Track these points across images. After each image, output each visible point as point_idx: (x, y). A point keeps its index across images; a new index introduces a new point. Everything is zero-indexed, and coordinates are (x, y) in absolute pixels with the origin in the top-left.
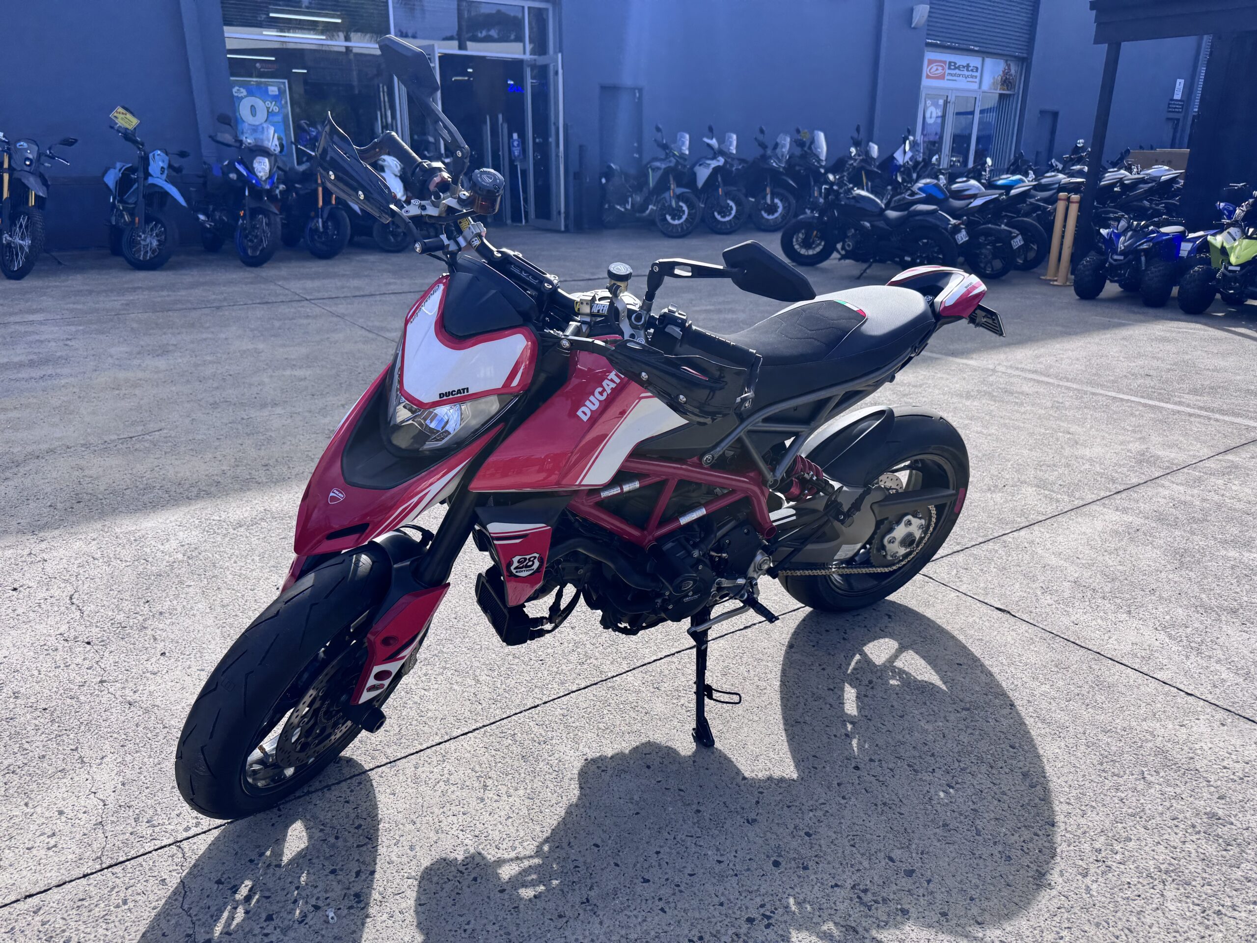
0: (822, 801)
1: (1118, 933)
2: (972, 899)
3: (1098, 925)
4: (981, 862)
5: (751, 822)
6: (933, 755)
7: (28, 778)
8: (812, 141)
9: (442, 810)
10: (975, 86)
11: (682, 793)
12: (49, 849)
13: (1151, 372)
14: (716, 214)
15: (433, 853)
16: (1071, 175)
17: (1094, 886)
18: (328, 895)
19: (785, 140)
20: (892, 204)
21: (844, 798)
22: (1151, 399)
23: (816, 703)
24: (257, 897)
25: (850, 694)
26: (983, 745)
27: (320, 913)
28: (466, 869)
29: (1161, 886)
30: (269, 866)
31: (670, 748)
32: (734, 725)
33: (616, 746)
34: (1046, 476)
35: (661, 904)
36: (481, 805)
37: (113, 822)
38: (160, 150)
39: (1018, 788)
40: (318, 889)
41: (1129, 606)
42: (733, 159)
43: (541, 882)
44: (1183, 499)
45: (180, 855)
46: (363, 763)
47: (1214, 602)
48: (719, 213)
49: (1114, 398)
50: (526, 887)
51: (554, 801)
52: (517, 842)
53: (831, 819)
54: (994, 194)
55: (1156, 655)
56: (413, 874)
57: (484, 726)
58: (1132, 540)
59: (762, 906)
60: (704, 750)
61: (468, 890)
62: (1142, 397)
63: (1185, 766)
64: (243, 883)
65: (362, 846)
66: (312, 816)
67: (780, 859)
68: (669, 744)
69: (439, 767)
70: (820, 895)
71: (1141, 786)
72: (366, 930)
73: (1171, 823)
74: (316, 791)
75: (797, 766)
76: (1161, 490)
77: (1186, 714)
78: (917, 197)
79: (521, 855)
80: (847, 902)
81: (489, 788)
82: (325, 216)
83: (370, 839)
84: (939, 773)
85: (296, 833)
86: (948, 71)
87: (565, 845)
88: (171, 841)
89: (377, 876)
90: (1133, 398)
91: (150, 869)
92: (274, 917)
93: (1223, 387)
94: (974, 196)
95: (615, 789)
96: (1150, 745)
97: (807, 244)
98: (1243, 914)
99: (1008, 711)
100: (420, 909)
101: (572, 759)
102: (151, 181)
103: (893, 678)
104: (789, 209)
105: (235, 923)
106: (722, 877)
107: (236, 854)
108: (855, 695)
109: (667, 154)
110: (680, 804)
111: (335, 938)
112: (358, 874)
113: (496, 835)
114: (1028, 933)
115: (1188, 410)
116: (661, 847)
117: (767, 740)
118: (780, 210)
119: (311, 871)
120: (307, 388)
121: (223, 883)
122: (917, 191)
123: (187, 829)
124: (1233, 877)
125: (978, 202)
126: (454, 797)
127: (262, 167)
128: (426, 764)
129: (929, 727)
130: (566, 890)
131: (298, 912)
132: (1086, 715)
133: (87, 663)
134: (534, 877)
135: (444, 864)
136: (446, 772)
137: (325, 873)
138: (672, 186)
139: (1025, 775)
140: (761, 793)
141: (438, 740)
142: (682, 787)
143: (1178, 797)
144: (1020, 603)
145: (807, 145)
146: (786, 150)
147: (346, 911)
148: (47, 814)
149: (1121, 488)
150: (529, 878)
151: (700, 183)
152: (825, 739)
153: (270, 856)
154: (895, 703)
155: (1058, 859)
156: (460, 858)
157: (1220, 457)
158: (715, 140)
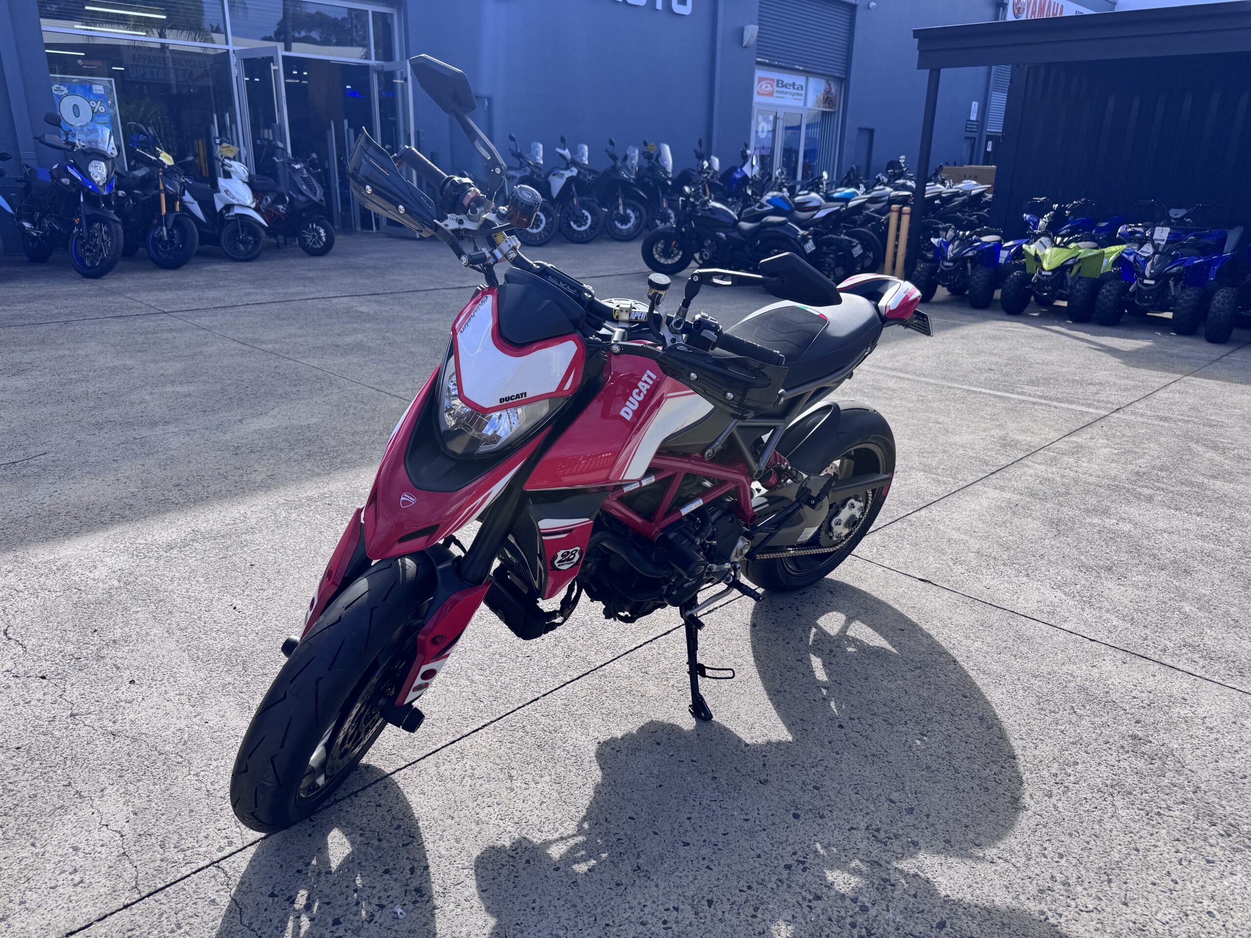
0: (819, 758)
1: (1088, 839)
2: (966, 827)
3: (1070, 835)
4: (965, 795)
5: (764, 782)
6: (901, 710)
7: (25, 819)
8: (659, 154)
9: (475, 803)
10: (800, 104)
11: (695, 764)
12: (75, 885)
13: (993, 367)
14: (572, 223)
15: (480, 843)
16: (896, 189)
17: (1060, 804)
18: (389, 894)
19: (634, 152)
20: (743, 216)
21: (837, 753)
22: (998, 390)
23: (790, 673)
24: (317, 904)
25: (816, 663)
26: (941, 698)
27: (386, 911)
28: (517, 853)
29: (1110, 798)
30: (319, 874)
31: (673, 725)
32: (724, 699)
33: (623, 728)
34: (929, 462)
35: (706, 863)
36: (512, 794)
37: (137, 852)
39: (978, 730)
40: (377, 889)
41: (1026, 570)
42: (586, 170)
43: (591, 857)
44: (1046, 476)
45: (223, 875)
46: (383, 768)
47: (1092, 563)
48: (575, 223)
49: (968, 391)
50: (578, 863)
51: (580, 784)
52: (557, 824)
53: (832, 773)
54: (835, 207)
55: (1058, 609)
56: (467, 864)
57: (492, 722)
58: (1014, 513)
59: (795, 853)
60: (704, 724)
61: (525, 872)
62: (991, 389)
63: (1104, 699)
64: (298, 893)
65: (407, 844)
66: (348, 823)
67: (798, 812)
68: (671, 721)
69: (460, 764)
70: (841, 838)
71: (1074, 718)
72: (438, 921)
73: (1105, 747)
74: (343, 799)
75: (789, 730)
76: (1026, 469)
77: (1094, 656)
78: (765, 209)
79: (565, 835)
80: (865, 842)
81: (515, 778)
82: (170, 224)
83: (413, 837)
84: (911, 725)
85: (336, 840)
86: (776, 89)
87: (602, 821)
88: (207, 862)
89: (432, 870)
90: (983, 390)
91: (195, 892)
92: (341, 920)
93: (1054, 378)
94: (817, 208)
95: (634, 766)
96: (1073, 684)
97: (667, 254)
98: (1177, 813)
99: (952, 666)
100: (483, 894)
101: (586, 743)
103: (850, 646)
104: (641, 220)
105: (303, 931)
106: (752, 833)
107: (281, 866)
108: (821, 663)
109: (521, 163)
110: (696, 773)
111: (409, 932)
112: (412, 870)
113: (534, 819)
114: (1018, 848)
115: (1031, 399)
116: (691, 813)
117: (757, 710)
118: (632, 220)
119: (364, 874)
120: (195, 405)
121: (277, 896)
122: (765, 203)
123: (221, 849)
124: (1162, 784)
125: (821, 214)
126: (483, 789)
127: (99, 171)
128: (446, 763)
129: (892, 686)
130: (616, 861)
131: (364, 913)
132: (1017, 666)
133: (49, 699)
134: (583, 853)
135: (493, 852)
136: (468, 767)
137: (379, 873)
139: (981, 719)
140: (765, 756)
141: (451, 739)
142: (694, 759)
143: (1105, 725)
144: (938, 573)
145: (655, 157)
146: (635, 162)
147: (412, 906)
148: (60, 852)
149: (994, 469)
150: (579, 855)
151: (555, 191)
152: (807, 705)
153: (317, 865)
154: (858, 668)
155: (1026, 785)
156: (508, 844)
157: (1066, 439)
158: (567, 150)
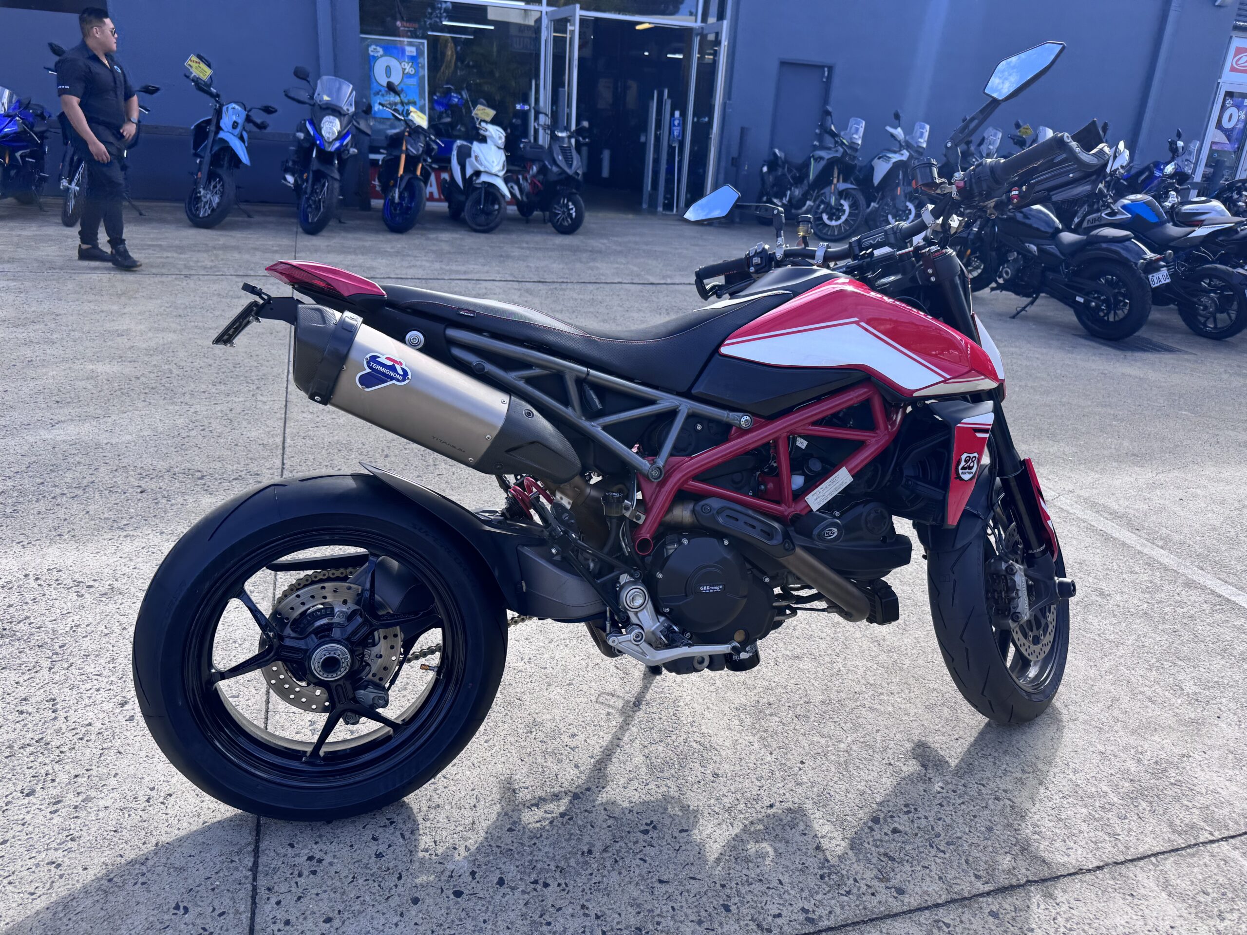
19: (995, 135)
38: (236, 102)
42: (920, 155)
78: (1119, 217)
82: (403, 186)
102: (222, 135)
109: (836, 142)
122: (1118, 210)
125: (1202, 232)
127: (331, 127)
138: (835, 181)
145: (1027, 145)
146: (994, 147)
151: (877, 178)
158: (899, 129)
